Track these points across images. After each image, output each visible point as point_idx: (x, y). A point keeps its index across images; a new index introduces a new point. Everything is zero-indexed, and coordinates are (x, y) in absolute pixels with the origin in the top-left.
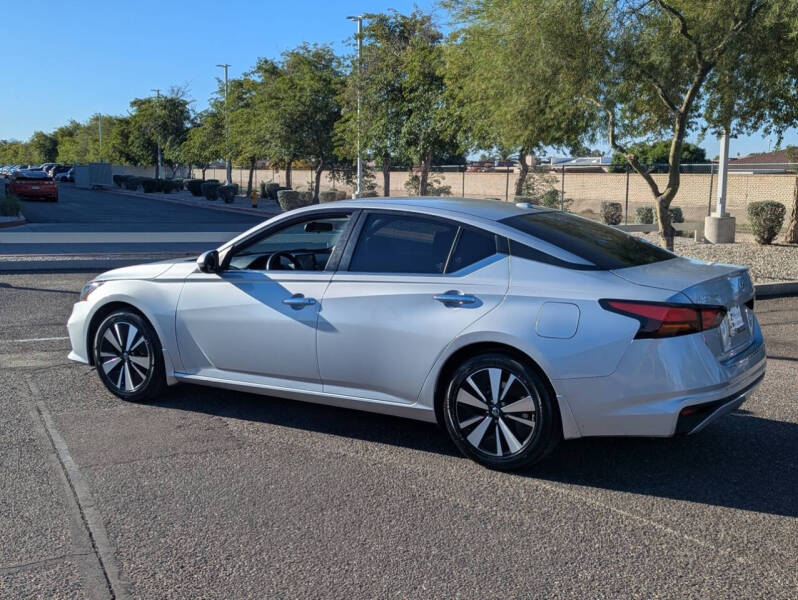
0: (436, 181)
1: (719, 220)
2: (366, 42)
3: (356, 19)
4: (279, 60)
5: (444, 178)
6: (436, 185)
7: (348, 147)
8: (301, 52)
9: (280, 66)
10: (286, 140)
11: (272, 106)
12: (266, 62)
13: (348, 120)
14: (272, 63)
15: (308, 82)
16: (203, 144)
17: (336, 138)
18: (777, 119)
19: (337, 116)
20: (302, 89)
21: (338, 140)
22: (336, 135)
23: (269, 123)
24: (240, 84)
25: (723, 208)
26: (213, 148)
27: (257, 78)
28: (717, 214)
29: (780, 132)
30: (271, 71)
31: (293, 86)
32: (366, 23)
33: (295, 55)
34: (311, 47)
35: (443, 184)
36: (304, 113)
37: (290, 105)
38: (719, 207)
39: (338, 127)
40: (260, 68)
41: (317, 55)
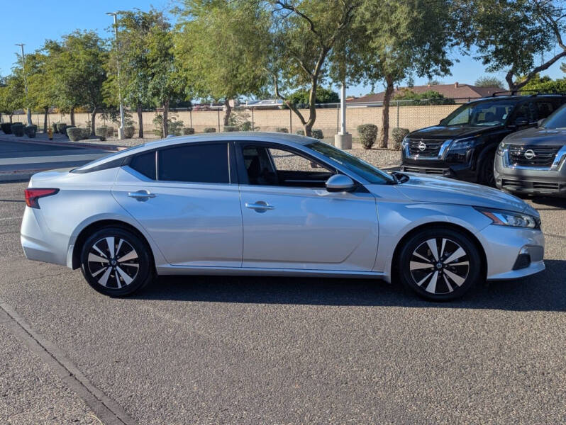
0: (173, 118)
1: (342, 136)
2: (120, 30)
3: (113, 15)
4: (60, 41)
5: (178, 116)
6: (173, 121)
7: (113, 98)
8: (76, 35)
9: (61, 45)
10: (70, 95)
11: (58, 72)
12: (51, 42)
13: (112, 80)
14: (56, 43)
15: (82, 56)
16: (9, 98)
17: (105, 92)
18: (370, 77)
19: (104, 78)
20: (78, 61)
21: (106, 94)
22: (104, 90)
23: (56, 83)
24: (34, 58)
25: (344, 129)
26: (17, 101)
27: (46, 53)
28: (341, 133)
29: (373, 84)
30: (56, 48)
31: (72, 58)
32: (119, 17)
33: (71, 37)
34: (82, 33)
35: (178, 120)
36: (81, 76)
37: (70, 71)
38: (342, 129)
39: (105, 85)
40: (47, 47)
41: (87, 37)
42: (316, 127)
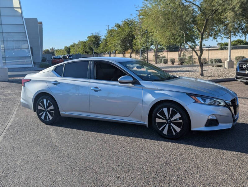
0: (161, 54)
1: (229, 62)
2: (141, 17)
3: (139, 11)
4: (121, 23)
5: (163, 54)
6: (161, 56)
7: (137, 46)
8: (126, 21)
9: (121, 25)
10: (121, 46)
11: (118, 36)
12: (117, 24)
13: (137, 39)
14: (119, 24)
15: (127, 29)
16: (103, 47)
17: (134, 44)
19: (134, 38)
20: (126, 31)
21: (134, 45)
22: (134, 43)
23: (117, 41)
24: (111, 31)
25: (230, 58)
26: (105, 48)
27: (116, 28)
28: (228, 60)
30: (119, 26)
31: (123, 30)
32: (141, 12)
33: (125, 21)
34: (129, 19)
35: (164, 55)
36: (126, 38)
37: (123, 36)
38: (229, 58)
39: (134, 41)
40: (115, 26)
41: (131, 21)
42: (203, 57)
